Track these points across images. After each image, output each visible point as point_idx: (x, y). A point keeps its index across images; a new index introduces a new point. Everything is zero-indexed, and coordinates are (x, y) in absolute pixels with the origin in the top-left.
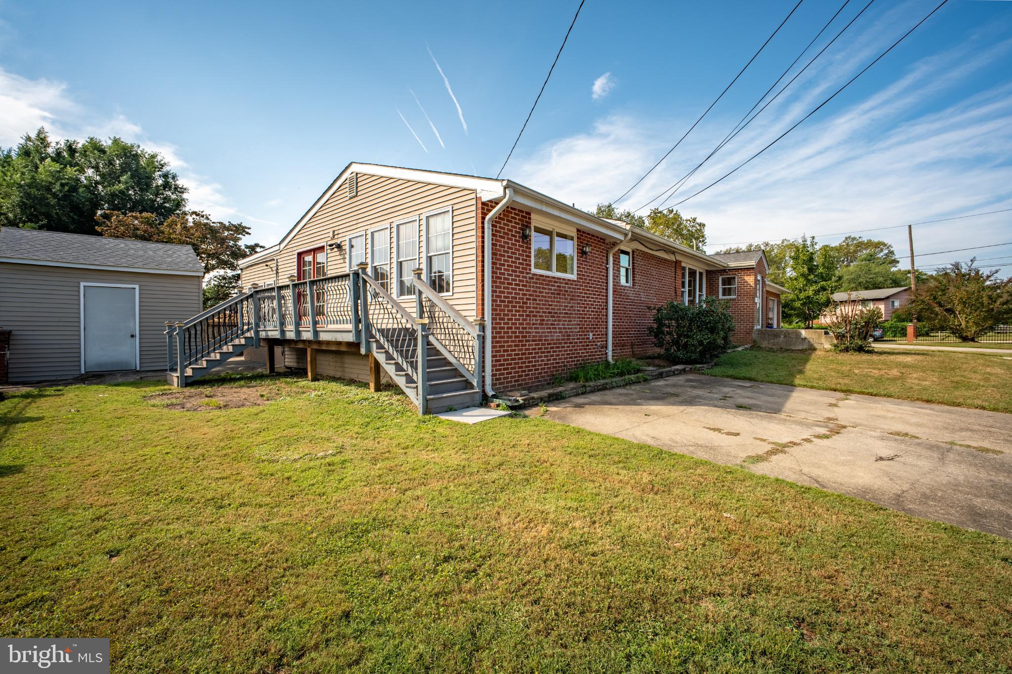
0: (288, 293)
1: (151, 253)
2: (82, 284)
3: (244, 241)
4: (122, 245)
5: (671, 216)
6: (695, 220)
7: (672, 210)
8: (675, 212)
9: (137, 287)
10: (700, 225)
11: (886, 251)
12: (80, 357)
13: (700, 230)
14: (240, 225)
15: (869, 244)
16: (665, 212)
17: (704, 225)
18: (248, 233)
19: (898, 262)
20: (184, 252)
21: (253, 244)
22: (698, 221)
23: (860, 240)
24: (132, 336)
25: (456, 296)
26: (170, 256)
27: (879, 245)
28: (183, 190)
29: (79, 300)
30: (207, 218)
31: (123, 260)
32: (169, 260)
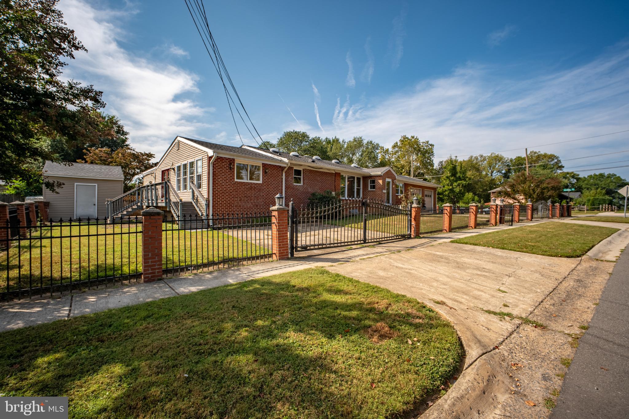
0: (159, 187)
1: (103, 170)
2: (76, 184)
3: (152, 161)
4: (92, 167)
5: (413, 140)
6: (428, 142)
7: (414, 137)
8: (415, 138)
9: (96, 185)
10: (431, 145)
11: (556, 161)
12: (74, 213)
13: (431, 148)
14: (150, 153)
15: (545, 156)
16: (410, 138)
17: (433, 145)
18: (153, 157)
19: (563, 167)
20: (117, 169)
21: (156, 162)
22: (430, 143)
23: (539, 153)
24: (94, 205)
25: (203, 190)
26: (111, 171)
27: (552, 157)
28: (126, 134)
29: (74, 190)
30: (134, 151)
31: (91, 174)
32: (110, 173)
